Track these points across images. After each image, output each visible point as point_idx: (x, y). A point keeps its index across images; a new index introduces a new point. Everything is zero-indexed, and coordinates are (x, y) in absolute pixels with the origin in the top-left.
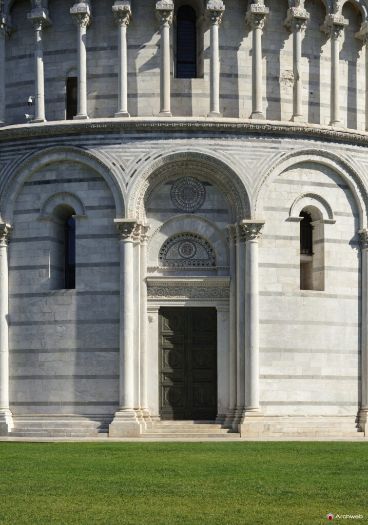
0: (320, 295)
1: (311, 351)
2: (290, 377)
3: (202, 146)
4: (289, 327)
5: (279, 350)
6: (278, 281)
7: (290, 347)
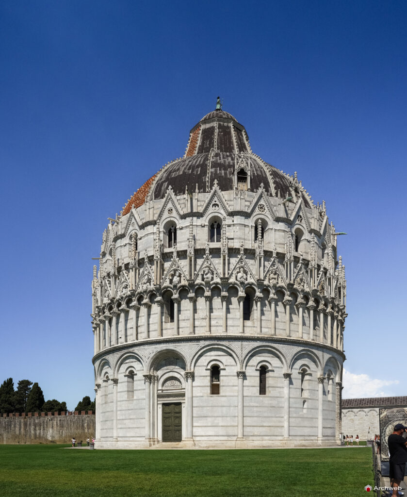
0: (219, 396)
1: (215, 417)
2: (205, 426)
3: (171, 346)
4: (205, 408)
5: (201, 417)
6: (201, 392)
7: (205, 415)
